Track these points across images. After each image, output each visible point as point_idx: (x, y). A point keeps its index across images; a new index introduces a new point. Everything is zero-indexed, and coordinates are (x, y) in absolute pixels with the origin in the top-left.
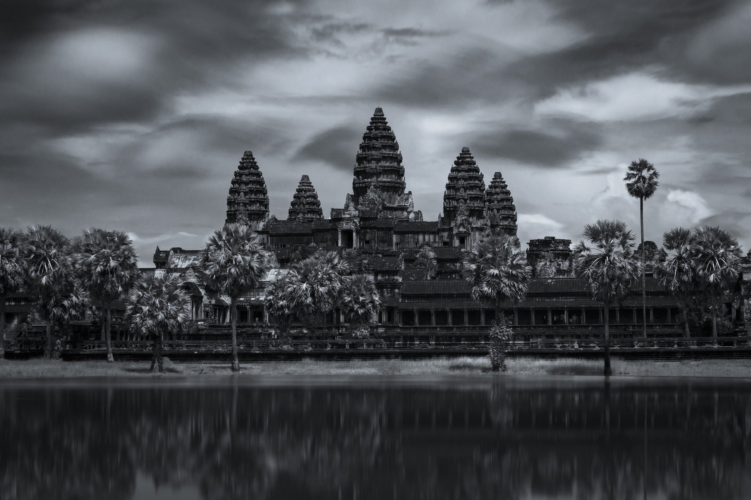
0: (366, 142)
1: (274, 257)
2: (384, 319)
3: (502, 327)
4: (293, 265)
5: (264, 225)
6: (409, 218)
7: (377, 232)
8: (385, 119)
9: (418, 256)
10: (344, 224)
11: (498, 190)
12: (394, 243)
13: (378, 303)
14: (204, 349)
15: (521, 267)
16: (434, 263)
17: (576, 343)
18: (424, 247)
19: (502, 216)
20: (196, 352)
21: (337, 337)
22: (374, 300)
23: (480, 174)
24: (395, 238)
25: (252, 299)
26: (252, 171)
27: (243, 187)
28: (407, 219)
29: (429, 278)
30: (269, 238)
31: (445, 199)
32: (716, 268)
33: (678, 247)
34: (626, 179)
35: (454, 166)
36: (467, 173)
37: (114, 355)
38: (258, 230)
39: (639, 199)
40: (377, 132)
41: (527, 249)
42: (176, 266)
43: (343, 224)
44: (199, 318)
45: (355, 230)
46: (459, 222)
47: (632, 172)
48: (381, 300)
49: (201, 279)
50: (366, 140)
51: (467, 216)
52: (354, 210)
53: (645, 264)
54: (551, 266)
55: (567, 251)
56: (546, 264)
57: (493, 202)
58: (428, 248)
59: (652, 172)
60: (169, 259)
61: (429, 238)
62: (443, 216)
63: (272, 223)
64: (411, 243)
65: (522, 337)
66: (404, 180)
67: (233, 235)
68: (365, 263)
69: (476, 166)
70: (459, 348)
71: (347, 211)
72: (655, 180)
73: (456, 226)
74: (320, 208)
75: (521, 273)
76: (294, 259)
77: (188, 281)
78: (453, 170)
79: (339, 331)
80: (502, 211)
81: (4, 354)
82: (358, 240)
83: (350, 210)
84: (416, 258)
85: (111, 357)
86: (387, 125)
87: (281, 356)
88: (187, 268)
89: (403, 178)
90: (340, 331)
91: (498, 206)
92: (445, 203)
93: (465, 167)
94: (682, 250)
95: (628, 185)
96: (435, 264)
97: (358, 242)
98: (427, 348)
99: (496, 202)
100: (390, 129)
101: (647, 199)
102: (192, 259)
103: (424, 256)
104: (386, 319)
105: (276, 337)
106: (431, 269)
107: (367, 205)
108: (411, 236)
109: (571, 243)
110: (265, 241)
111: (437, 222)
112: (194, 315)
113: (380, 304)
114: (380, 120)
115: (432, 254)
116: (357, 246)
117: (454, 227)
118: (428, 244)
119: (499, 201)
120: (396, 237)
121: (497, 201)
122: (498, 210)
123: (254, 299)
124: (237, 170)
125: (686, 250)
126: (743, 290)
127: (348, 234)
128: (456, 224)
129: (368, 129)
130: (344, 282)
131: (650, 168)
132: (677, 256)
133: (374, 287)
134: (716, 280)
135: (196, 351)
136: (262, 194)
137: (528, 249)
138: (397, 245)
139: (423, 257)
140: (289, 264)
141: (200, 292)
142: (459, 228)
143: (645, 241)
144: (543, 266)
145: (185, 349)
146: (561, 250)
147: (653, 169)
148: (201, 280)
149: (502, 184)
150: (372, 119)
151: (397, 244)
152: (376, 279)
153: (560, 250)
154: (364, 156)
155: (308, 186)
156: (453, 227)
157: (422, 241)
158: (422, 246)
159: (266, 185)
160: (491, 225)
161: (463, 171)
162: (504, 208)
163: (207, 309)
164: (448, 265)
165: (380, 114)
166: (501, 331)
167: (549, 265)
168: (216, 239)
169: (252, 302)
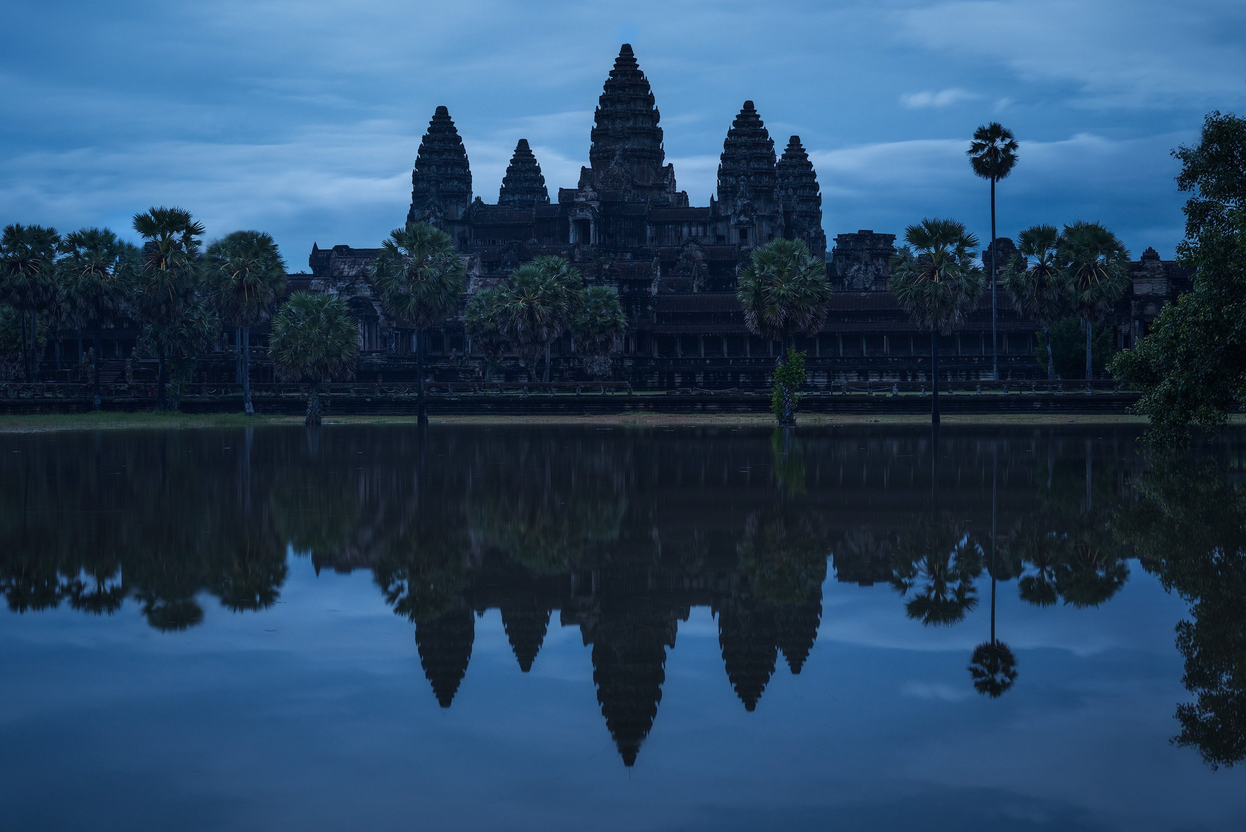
0: (609, 93)
1: (478, 260)
2: (632, 347)
3: (791, 368)
4: (505, 270)
5: (465, 212)
6: (669, 202)
7: (623, 222)
8: (636, 60)
9: (681, 257)
10: (578, 211)
11: (794, 161)
12: (648, 239)
13: (623, 326)
14: (380, 395)
15: (817, 284)
16: (704, 266)
17: (895, 386)
18: (690, 245)
19: (800, 198)
20: (369, 400)
21: (567, 373)
22: (618, 322)
23: (768, 139)
24: (649, 231)
25: (448, 320)
26: (447, 135)
27: (435, 158)
28: (666, 203)
29: (695, 291)
30: (473, 231)
31: (719, 176)
32: (1093, 281)
33: (1041, 251)
34: (970, 152)
35: (733, 128)
36: (751, 139)
37: (255, 403)
38: (456, 219)
39: (990, 180)
40: (624, 79)
41: (834, 247)
42: (342, 272)
43: (576, 211)
44: (374, 349)
45: (592, 219)
46: (738, 209)
47: (979, 141)
48: (628, 322)
49: (376, 292)
50: (609, 90)
51: (751, 199)
52: (592, 191)
53: (997, 271)
54: (867, 271)
55: (889, 250)
56: (860, 269)
57: (788, 178)
58: (695, 246)
59: (1008, 141)
60: (331, 263)
61: (697, 230)
62: (716, 199)
63: (476, 209)
64: (672, 238)
65: (823, 373)
66: (662, 148)
67: (417, 239)
68: (605, 270)
69: (763, 128)
70: (732, 394)
71: (582, 192)
72: (1012, 152)
73: (734, 213)
74: (544, 186)
75: (818, 293)
76: (506, 262)
77: (359, 294)
78: (730, 133)
79: (569, 364)
80: (800, 190)
81: (100, 403)
82: (597, 234)
83: (585, 192)
84: (679, 260)
85: (249, 407)
86: (638, 69)
87: (487, 405)
88: (356, 277)
89: (661, 145)
90: (571, 364)
91: (795, 185)
92: (719, 181)
93: (748, 130)
94: (1046, 256)
95: (974, 160)
96: (704, 268)
97: (597, 237)
98: (688, 393)
99: (791, 178)
100: (643, 75)
101: (1001, 179)
102: (363, 263)
103: (690, 257)
104: (635, 349)
105: (481, 375)
106: (699, 276)
107: (609, 183)
108: (671, 228)
109: (896, 239)
110: (467, 234)
111: (708, 207)
112: (367, 343)
113: (626, 328)
114: (628, 62)
115: (699, 254)
116: (596, 242)
117: (733, 216)
118: (695, 240)
119: (795, 177)
120: (650, 228)
121: (793, 177)
122: (795, 190)
123: (451, 319)
124: (426, 134)
125: (1051, 256)
126: (1134, 309)
127: (583, 225)
128: (735, 211)
129: (610, 75)
130: (575, 299)
131: (1006, 135)
132: (1038, 264)
133: (617, 302)
134: (1092, 297)
135: (368, 397)
136: (462, 168)
137: (836, 248)
138: (652, 241)
139: (687, 259)
140: (500, 269)
141: (375, 310)
142: (739, 217)
143: (997, 237)
144: (856, 271)
145: (354, 395)
146: (882, 249)
147: (1009, 137)
148: (376, 294)
149: (800, 153)
150: (617, 60)
151: (652, 239)
152: (621, 292)
153: (879, 249)
154: (606, 113)
155: (525, 155)
156: (730, 216)
157: (687, 235)
158: (687, 243)
159: (467, 155)
160: (784, 211)
161: (744, 135)
162: (804, 187)
163: (385, 334)
164: (723, 269)
165: (628, 53)
166: (790, 372)
167: (864, 270)
168: (393, 244)
169: (448, 324)
